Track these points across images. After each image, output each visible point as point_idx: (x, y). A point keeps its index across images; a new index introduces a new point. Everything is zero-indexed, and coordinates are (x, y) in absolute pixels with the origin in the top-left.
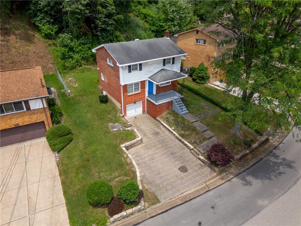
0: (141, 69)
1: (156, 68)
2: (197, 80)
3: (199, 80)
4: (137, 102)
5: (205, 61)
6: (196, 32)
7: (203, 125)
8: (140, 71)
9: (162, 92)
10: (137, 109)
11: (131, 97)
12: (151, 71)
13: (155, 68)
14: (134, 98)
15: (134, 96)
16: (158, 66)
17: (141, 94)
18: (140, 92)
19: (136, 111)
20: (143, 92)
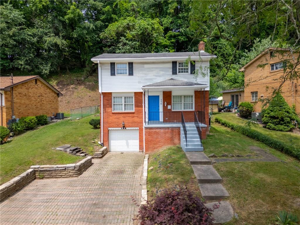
0: (131, 73)
1: (160, 76)
2: (269, 124)
3: (273, 123)
4: (129, 128)
5: (290, 95)
6: (269, 55)
7: (216, 172)
8: (129, 75)
9: (175, 121)
10: (131, 142)
11: (117, 116)
12: (151, 79)
13: (156, 76)
14: (122, 118)
15: (123, 115)
16: (162, 73)
17: (135, 115)
18: (134, 111)
19: (128, 144)
20: (139, 112)
